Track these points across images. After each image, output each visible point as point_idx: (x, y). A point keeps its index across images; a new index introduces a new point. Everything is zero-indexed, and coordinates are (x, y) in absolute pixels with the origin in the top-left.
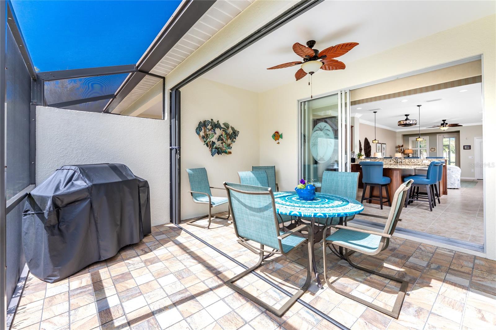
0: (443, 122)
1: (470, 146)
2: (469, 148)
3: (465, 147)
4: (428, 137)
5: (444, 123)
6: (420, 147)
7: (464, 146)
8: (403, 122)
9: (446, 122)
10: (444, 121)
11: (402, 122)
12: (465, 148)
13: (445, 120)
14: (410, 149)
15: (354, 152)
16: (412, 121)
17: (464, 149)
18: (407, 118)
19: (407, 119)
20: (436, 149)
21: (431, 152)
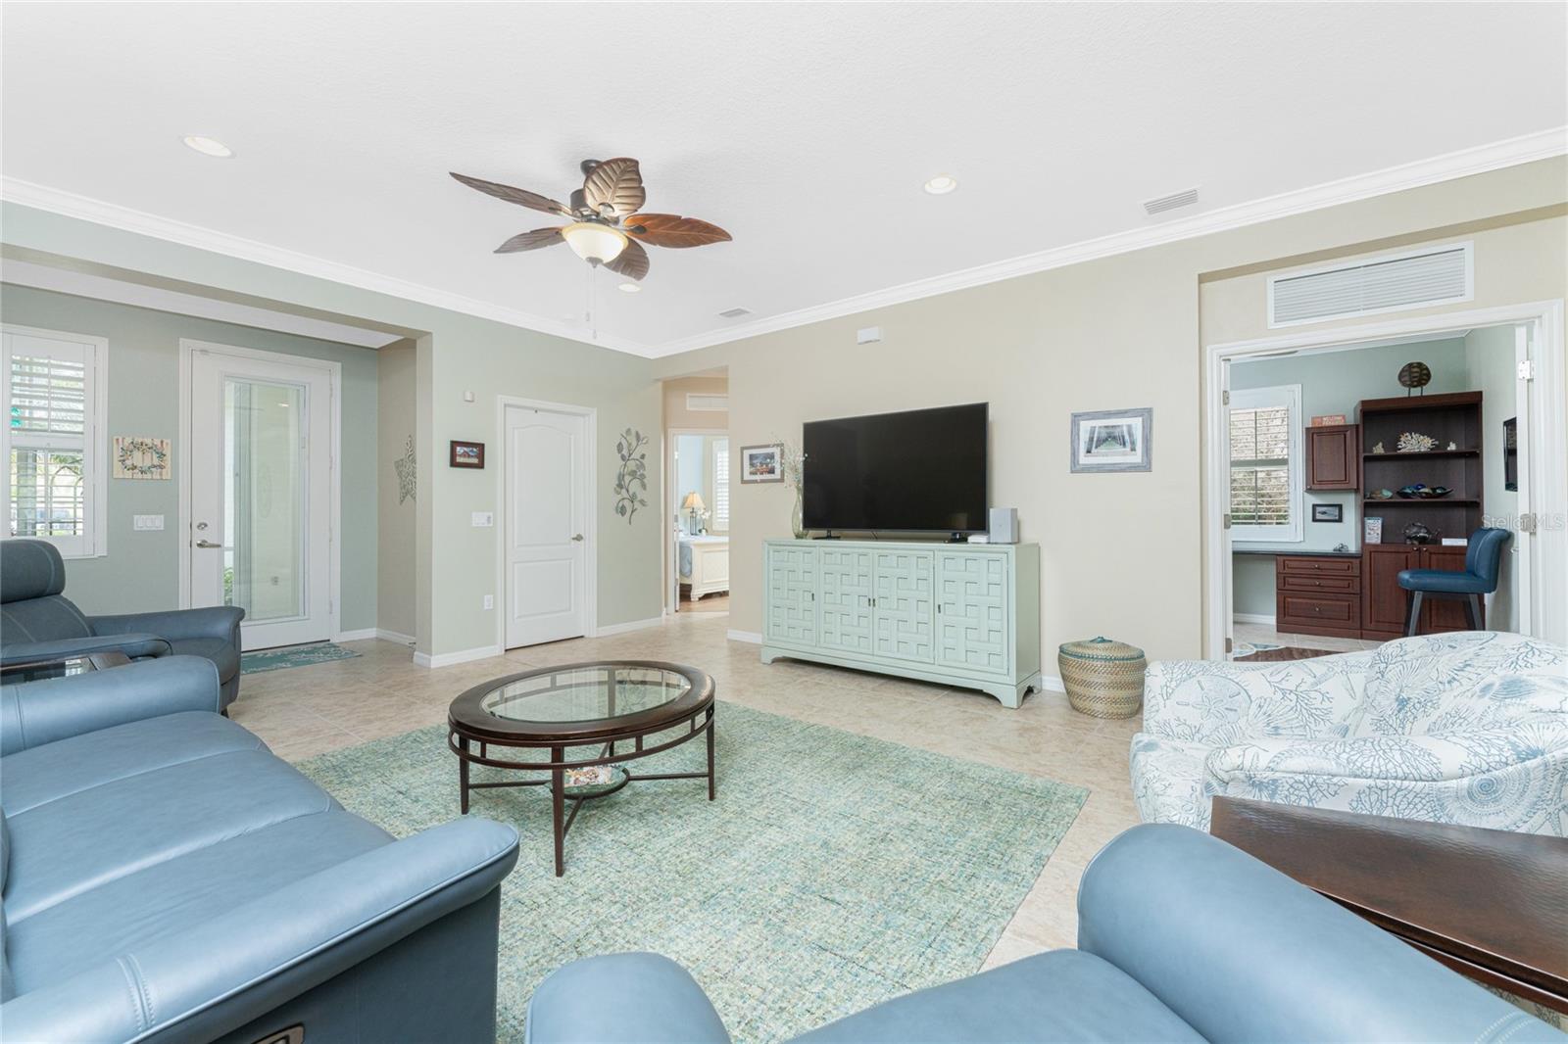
1: (483, 445)
2: (475, 461)
3: (459, 450)
7: (454, 444)
12: (459, 460)
17: (454, 464)
20: (167, 451)
21: (128, 474)
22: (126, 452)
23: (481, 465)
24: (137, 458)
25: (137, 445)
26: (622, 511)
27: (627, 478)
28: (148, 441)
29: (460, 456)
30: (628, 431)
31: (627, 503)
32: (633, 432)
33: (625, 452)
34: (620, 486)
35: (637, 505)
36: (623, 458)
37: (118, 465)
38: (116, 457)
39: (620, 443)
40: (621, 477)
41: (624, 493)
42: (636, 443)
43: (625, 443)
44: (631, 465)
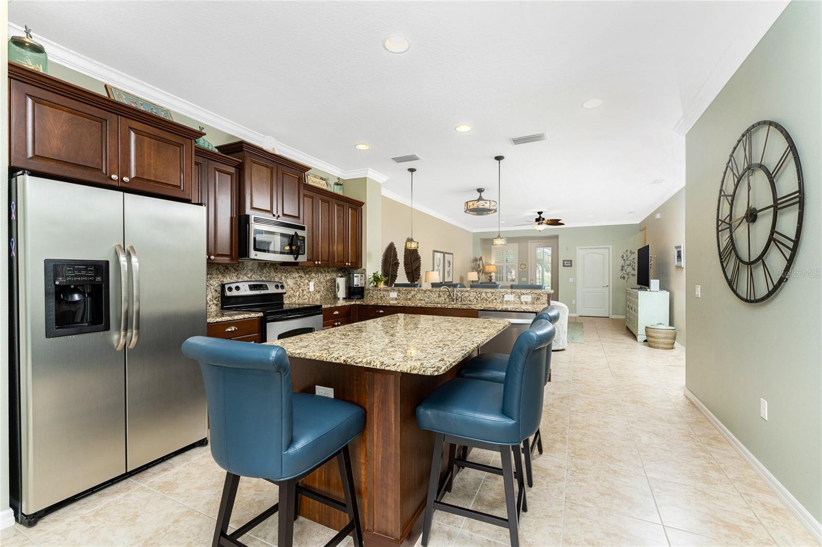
0: (538, 216)
1: (571, 261)
2: (569, 265)
3: (565, 262)
4: (517, 244)
5: (540, 217)
6: (507, 261)
7: (564, 261)
8: (473, 205)
9: (542, 215)
10: (540, 213)
11: (470, 204)
13: (542, 212)
14: (492, 264)
15: (365, 270)
16: (488, 202)
17: (564, 266)
18: (480, 197)
19: (480, 199)
20: (527, 264)
21: (521, 270)
23: (571, 266)
24: (522, 267)
25: (522, 264)
26: (624, 278)
27: (626, 267)
28: (524, 263)
29: (566, 264)
30: (627, 251)
31: (626, 276)
32: (629, 251)
33: (625, 258)
34: (622, 269)
35: (630, 276)
36: (624, 260)
38: (520, 266)
39: (623, 255)
40: (623, 267)
41: (624, 272)
42: (630, 254)
43: (625, 255)
44: (628, 262)
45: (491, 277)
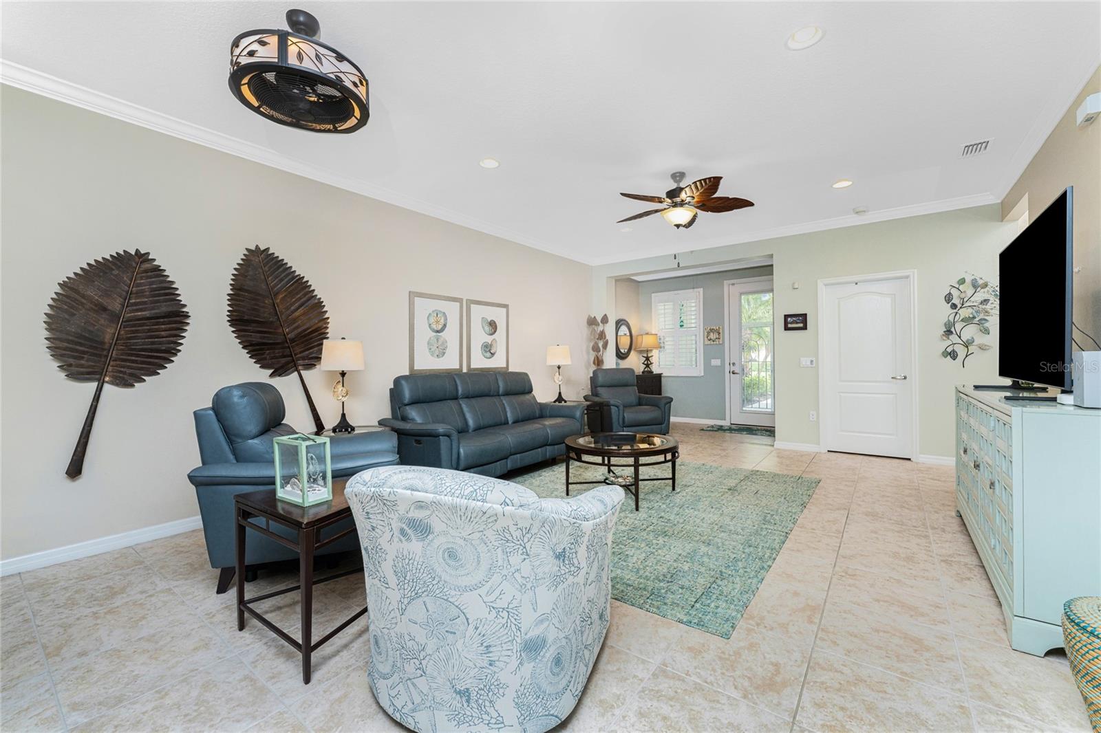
1: (805, 316)
2: (801, 325)
3: (790, 319)
4: (701, 290)
6: (681, 326)
7: (786, 317)
12: (790, 326)
14: (654, 331)
17: (786, 328)
20: (721, 331)
21: (709, 342)
22: (708, 333)
23: (805, 328)
24: (712, 336)
25: (712, 330)
26: (953, 355)
27: (958, 326)
28: (715, 328)
29: (791, 323)
30: (963, 281)
31: (961, 352)
32: (968, 280)
33: (958, 301)
34: (948, 332)
35: (972, 349)
36: (954, 306)
37: (706, 339)
38: (706, 336)
39: (951, 293)
40: (951, 324)
41: (954, 338)
42: (970, 291)
43: (955, 293)
44: (965, 313)
45: (647, 359)
